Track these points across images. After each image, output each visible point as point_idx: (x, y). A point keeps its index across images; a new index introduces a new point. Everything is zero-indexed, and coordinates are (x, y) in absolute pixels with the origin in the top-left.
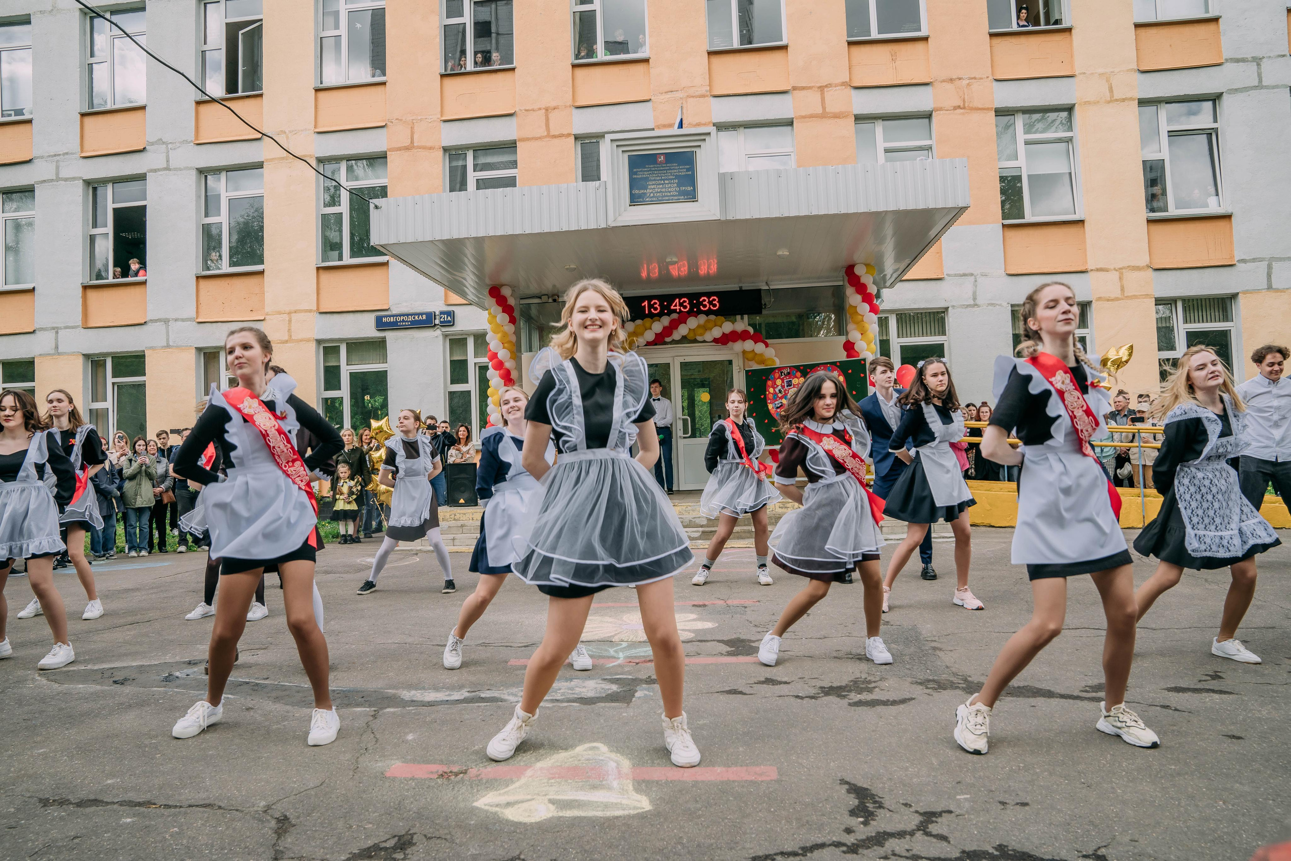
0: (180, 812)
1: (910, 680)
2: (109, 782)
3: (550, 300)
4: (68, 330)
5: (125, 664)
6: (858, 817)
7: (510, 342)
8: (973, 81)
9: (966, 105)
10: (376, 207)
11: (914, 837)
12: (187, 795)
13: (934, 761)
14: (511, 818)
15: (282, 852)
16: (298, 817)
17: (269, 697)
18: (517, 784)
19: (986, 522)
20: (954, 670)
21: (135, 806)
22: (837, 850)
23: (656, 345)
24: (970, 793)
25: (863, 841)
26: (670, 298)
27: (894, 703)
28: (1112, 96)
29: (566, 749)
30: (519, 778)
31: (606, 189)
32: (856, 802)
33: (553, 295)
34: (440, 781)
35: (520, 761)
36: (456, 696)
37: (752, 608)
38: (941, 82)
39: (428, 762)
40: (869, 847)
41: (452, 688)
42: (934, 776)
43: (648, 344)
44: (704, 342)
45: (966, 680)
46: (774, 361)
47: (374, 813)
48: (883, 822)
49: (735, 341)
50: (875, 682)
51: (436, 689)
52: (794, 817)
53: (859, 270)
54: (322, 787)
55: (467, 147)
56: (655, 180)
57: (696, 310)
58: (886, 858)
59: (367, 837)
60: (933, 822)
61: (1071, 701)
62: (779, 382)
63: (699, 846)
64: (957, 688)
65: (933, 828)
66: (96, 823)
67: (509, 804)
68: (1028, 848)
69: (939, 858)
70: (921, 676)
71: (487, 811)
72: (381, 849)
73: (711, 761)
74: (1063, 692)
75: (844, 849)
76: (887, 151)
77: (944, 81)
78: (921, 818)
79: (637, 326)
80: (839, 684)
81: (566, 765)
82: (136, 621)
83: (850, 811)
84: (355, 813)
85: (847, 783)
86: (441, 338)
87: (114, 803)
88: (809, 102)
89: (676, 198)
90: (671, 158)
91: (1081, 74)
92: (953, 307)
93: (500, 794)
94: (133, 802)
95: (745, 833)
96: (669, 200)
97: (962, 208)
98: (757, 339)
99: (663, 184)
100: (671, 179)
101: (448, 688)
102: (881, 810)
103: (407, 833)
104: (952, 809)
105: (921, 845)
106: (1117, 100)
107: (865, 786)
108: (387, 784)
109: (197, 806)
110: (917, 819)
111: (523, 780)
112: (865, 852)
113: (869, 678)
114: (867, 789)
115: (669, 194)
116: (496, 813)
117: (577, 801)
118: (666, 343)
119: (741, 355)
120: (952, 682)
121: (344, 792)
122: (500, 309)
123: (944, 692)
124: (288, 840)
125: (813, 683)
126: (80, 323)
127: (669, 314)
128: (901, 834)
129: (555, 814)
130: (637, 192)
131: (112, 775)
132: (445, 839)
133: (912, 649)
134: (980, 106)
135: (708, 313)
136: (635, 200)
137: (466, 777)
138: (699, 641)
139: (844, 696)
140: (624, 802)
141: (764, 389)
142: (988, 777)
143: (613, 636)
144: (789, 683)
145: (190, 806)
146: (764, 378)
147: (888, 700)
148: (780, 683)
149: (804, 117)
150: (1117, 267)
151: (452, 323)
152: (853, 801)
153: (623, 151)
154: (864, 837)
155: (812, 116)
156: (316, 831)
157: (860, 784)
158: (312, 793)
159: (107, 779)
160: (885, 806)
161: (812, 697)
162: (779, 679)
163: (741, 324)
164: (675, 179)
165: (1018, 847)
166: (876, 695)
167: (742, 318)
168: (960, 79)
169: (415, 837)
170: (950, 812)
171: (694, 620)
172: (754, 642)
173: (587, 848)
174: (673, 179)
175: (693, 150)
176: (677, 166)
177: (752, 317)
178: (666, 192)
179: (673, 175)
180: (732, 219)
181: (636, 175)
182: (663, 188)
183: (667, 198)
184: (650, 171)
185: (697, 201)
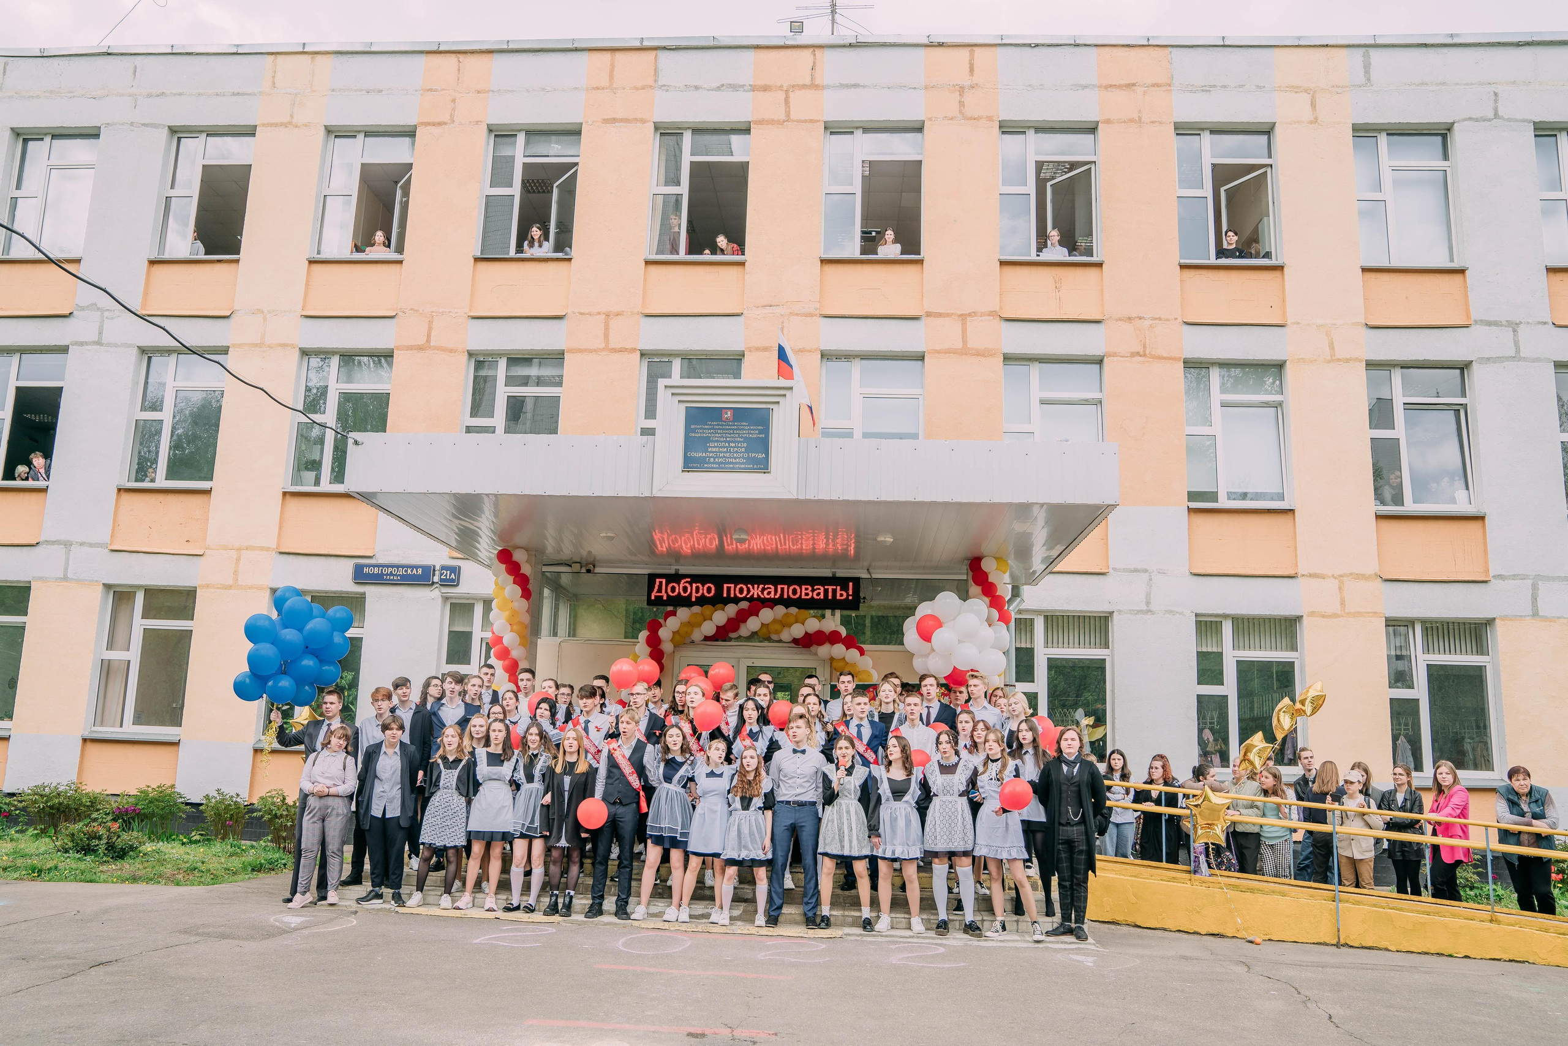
3: (584, 570)
7: (521, 623)
8: (1157, 321)
9: (1147, 352)
10: (356, 443)
19: (1131, 920)
23: (717, 640)
28: (1333, 354)
31: (654, 446)
33: (587, 564)
38: (1117, 320)
43: (707, 638)
44: (780, 641)
46: (869, 675)
49: (821, 644)
53: (987, 565)
55: (500, 354)
56: (717, 441)
76: (1043, 402)
77: (1120, 319)
79: (693, 614)
86: (440, 601)
88: (947, 333)
89: (743, 466)
90: (741, 414)
91: (1294, 323)
92: (1119, 611)
96: (733, 468)
97: (1109, 506)
98: (849, 642)
99: (727, 447)
100: (739, 442)
106: (1339, 360)
115: (734, 461)
118: (730, 640)
122: (511, 578)
127: (737, 601)
130: (694, 454)
134: (1165, 355)
136: (690, 464)
149: (938, 352)
150: (1337, 572)
151: (454, 583)
153: (678, 401)
155: (948, 352)
163: (832, 622)
164: (743, 442)
167: (833, 615)
168: (1140, 318)
174: (741, 442)
175: (769, 406)
176: (748, 426)
177: (846, 613)
178: (731, 458)
179: (742, 437)
180: (812, 498)
181: (695, 433)
182: (727, 452)
183: (731, 466)
184: (713, 429)
185: (769, 472)
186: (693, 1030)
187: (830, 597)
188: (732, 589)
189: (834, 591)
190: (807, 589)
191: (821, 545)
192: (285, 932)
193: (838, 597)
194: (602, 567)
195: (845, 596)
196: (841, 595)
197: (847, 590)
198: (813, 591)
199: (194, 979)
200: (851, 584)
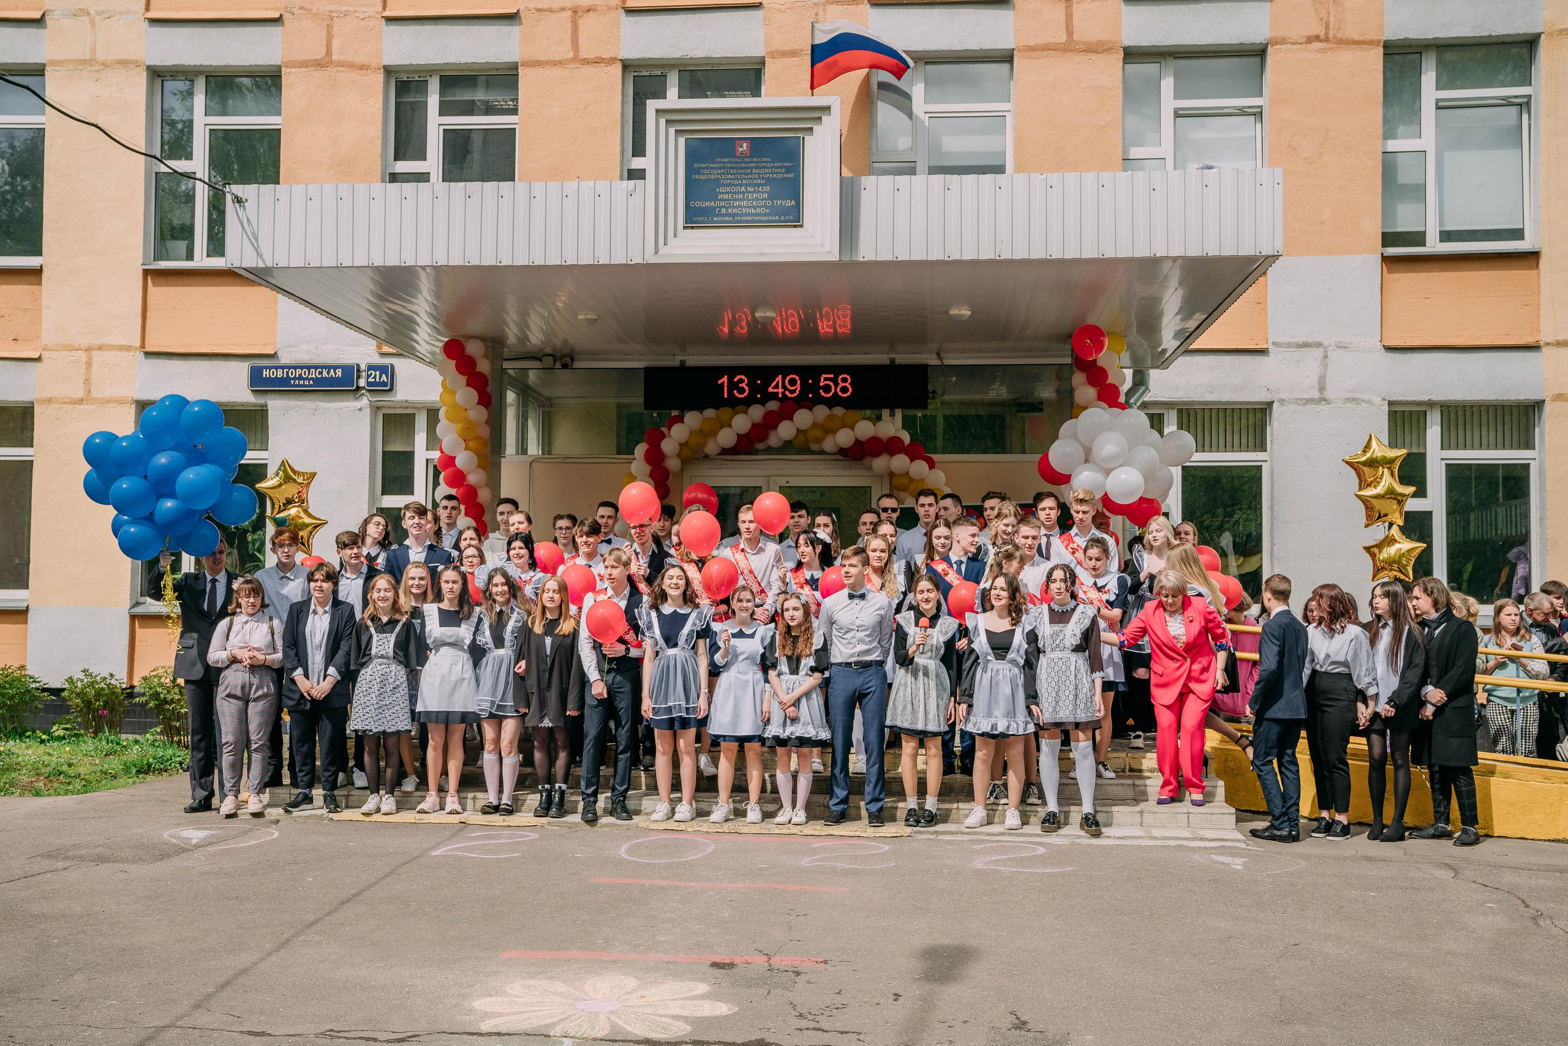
3: (558, 365)
7: (477, 438)
9: (1331, 36)
10: (238, 200)
23: (739, 454)
26: (768, 373)
31: (645, 195)
33: (563, 356)
37: (808, 977)
43: (725, 451)
44: (823, 452)
49: (877, 454)
55: (429, 72)
56: (730, 185)
57: (809, 399)
76: (1178, 115)
79: (706, 420)
86: (367, 412)
88: (1044, 21)
89: (765, 218)
90: (761, 147)
92: (1283, 401)
96: (753, 221)
97: (1267, 257)
98: (914, 452)
99: (743, 193)
100: (759, 185)
115: (753, 211)
118: (757, 453)
119: (887, 480)
122: (463, 379)
127: (763, 402)
130: (698, 204)
134: (1356, 37)
135: (831, 403)
143: (554, 1024)
149: (1032, 48)
151: (386, 388)
153: (677, 131)
155: (1046, 48)
163: (891, 426)
164: (765, 185)
167: (892, 415)
171: (704, 997)
174: (762, 185)
175: (798, 134)
176: (770, 162)
177: (909, 412)
178: (749, 207)
179: (763, 178)
180: (861, 259)
181: (699, 174)
182: (743, 199)
183: (750, 218)
184: (724, 168)
185: (801, 226)
186: (718, 959)
192: (184, 850)
194: (582, 360)
199: (64, 916)
200: (915, 374)
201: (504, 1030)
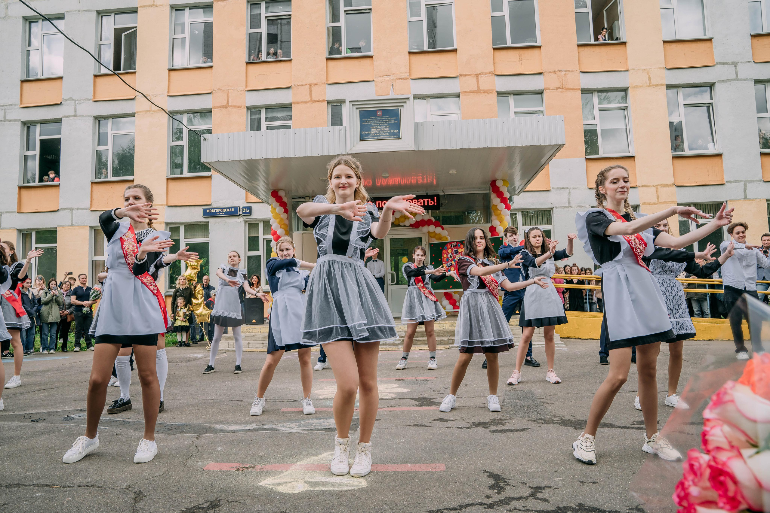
0: (73, 490)
1: (527, 419)
2: (27, 474)
4: (8, 214)
5: (39, 411)
6: (494, 490)
7: (285, 224)
8: (568, 72)
9: (564, 87)
10: (205, 139)
11: (528, 500)
12: (78, 480)
13: (541, 460)
14: (281, 491)
15: (138, 510)
16: (148, 492)
17: (131, 428)
18: (285, 473)
19: (576, 336)
20: (554, 413)
21: (44, 487)
22: (481, 507)
24: (563, 477)
25: (497, 502)
27: (517, 431)
28: (650, 83)
29: (316, 455)
30: (287, 470)
31: (346, 131)
32: (493, 482)
34: (237, 472)
35: (287, 461)
36: (248, 427)
37: (432, 381)
38: (549, 73)
39: (230, 462)
40: (501, 505)
41: (246, 423)
42: (541, 468)
44: (405, 226)
45: (561, 419)
46: (447, 238)
47: (196, 489)
48: (508, 492)
49: (423, 226)
50: (506, 420)
51: (236, 424)
52: (455, 490)
53: (499, 184)
54: (164, 475)
55: (261, 107)
56: (375, 126)
58: (510, 511)
59: (192, 502)
60: (539, 492)
61: (625, 429)
62: (450, 251)
63: (396, 505)
64: (555, 423)
65: (539, 495)
66: (18, 496)
67: (280, 484)
68: (597, 505)
69: (543, 511)
70: (535, 417)
71: (266, 488)
72: (200, 508)
73: (405, 461)
74: (620, 425)
75: (486, 506)
76: (516, 113)
77: (550, 72)
78: (532, 490)
80: (484, 421)
81: (316, 463)
82: (47, 388)
83: (489, 487)
84: (184, 489)
85: (488, 472)
86: (243, 223)
87: (30, 485)
88: (470, 83)
89: (388, 137)
90: (385, 112)
91: (632, 69)
92: (556, 207)
93: (275, 479)
94: (43, 484)
95: (425, 499)
96: (384, 138)
97: (560, 145)
98: (436, 225)
99: (380, 128)
100: (385, 125)
101: (243, 423)
102: (509, 486)
103: (216, 500)
104: (551, 485)
105: (532, 504)
106: (653, 85)
107: (498, 474)
108: (204, 474)
109: (84, 486)
110: (530, 491)
111: (289, 472)
112: (498, 508)
113: (502, 418)
114: (500, 475)
115: (384, 134)
116: (272, 489)
117: (322, 482)
119: (427, 235)
120: (553, 420)
121: (178, 478)
122: (279, 204)
123: (548, 425)
124: (142, 504)
125: (469, 420)
126: (16, 210)
128: (520, 499)
129: (309, 489)
130: (364, 133)
131: (29, 470)
132: (240, 502)
133: (529, 403)
134: (572, 87)
136: (363, 138)
137: (254, 470)
138: (399, 399)
139: (487, 428)
140: (351, 482)
141: (441, 255)
142: (574, 469)
144: (454, 421)
145: (79, 486)
146: (441, 248)
147: (514, 429)
148: (448, 420)
149: (466, 92)
150: (655, 184)
151: (250, 214)
152: (491, 482)
153: (356, 108)
154: (498, 500)
155: (471, 92)
156: (159, 499)
157: (496, 473)
158: (158, 479)
159: (26, 472)
160: (511, 484)
161: (467, 428)
162: (447, 419)
164: (388, 125)
165: (591, 505)
166: (507, 427)
168: (560, 71)
169: (221, 501)
170: (550, 487)
171: (396, 387)
172: (433, 399)
173: (328, 506)
175: (398, 108)
176: (389, 117)
177: (433, 211)
178: (382, 133)
179: (387, 123)
180: (421, 150)
181: (364, 122)
182: (380, 130)
184: (373, 120)
185: (401, 139)
187: (426, 204)
188: (381, 204)
189: (428, 202)
190: (415, 201)
191: (420, 181)
193: (430, 204)
195: (433, 204)
196: (431, 203)
197: (434, 201)
198: (418, 202)
200: (435, 198)
201: (328, 398)
